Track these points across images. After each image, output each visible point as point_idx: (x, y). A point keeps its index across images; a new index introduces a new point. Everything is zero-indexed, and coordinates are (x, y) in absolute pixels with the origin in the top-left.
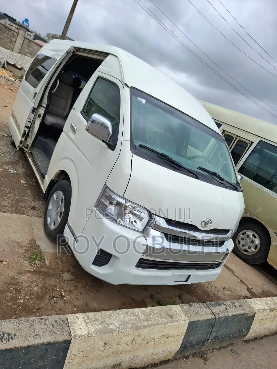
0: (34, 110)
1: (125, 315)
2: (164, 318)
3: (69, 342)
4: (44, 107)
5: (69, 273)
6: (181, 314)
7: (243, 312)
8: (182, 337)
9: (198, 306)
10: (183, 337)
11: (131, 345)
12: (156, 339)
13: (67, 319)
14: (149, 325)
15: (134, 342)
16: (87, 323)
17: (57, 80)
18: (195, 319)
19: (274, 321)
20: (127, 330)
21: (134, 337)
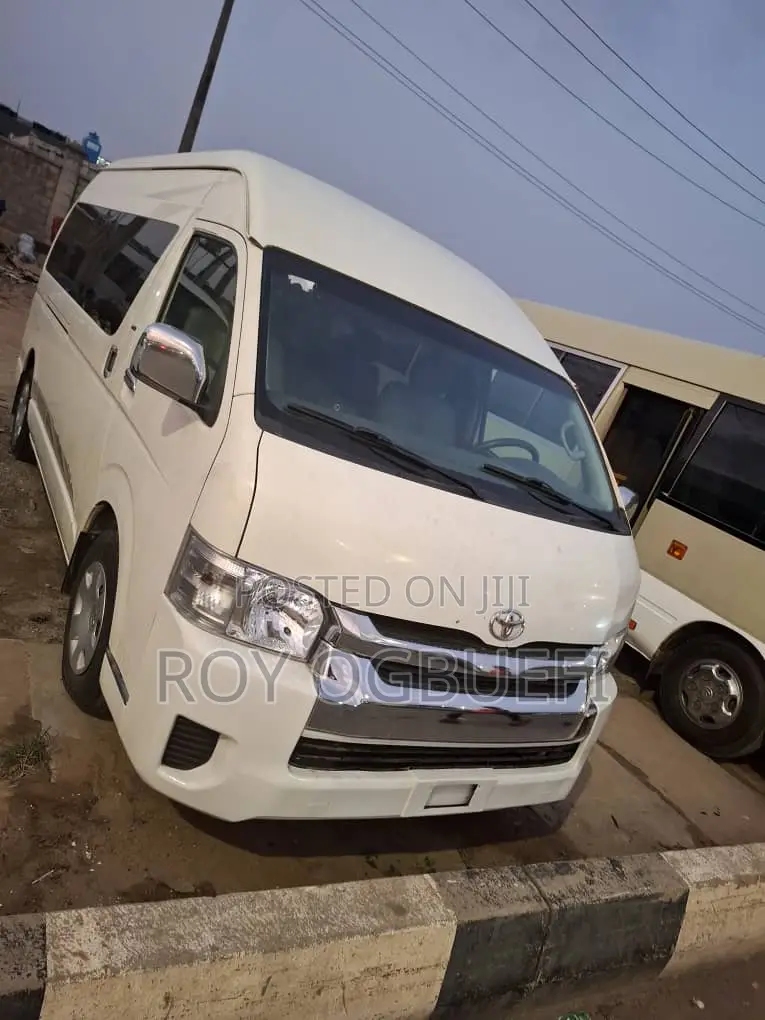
1: (245, 909)
2: (375, 916)
3: (38, 996)
6: (435, 902)
7: (645, 890)
8: (441, 974)
9: (496, 876)
10: (444, 971)
11: (261, 1002)
12: (346, 979)
13: (44, 927)
14: (319, 935)
15: (270, 992)
16: (108, 938)
18: (482, 914)
19: (754, 914)
20: (243, 953)
21: (268, 976)
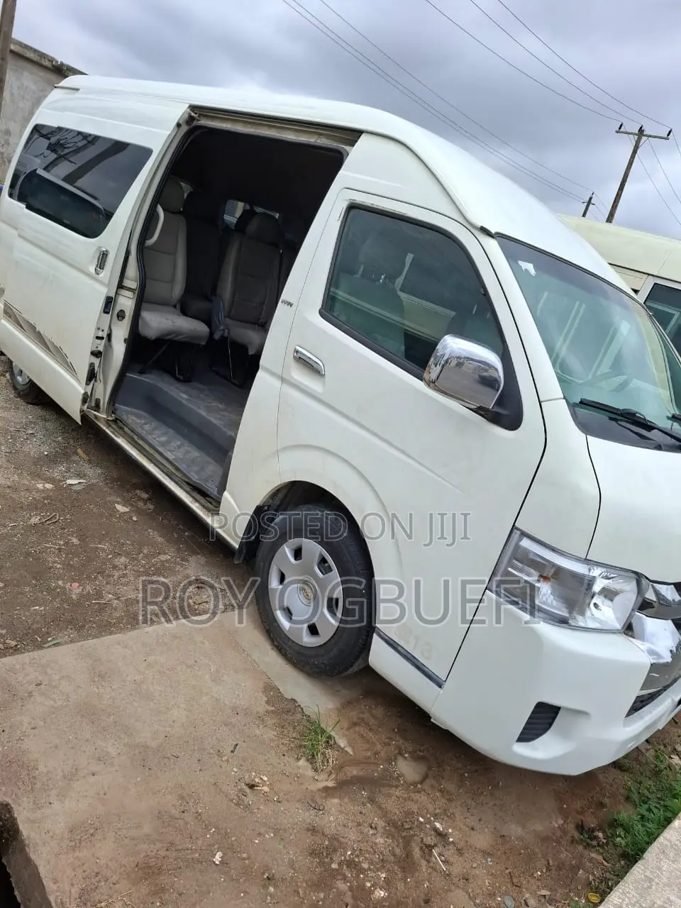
0: (109, 303)
4: (130, 289)
5: (405, 758)
17: (156, 206)
